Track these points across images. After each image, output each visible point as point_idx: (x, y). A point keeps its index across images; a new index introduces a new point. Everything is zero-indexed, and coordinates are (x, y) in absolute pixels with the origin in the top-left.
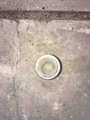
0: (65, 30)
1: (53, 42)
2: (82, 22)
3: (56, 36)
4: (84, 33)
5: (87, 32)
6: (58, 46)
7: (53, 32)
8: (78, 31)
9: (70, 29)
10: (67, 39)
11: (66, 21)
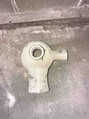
1: (19, 41)
2: (33, 27)
3: (20, 37)
5: (37, 33)
6: (22, 42)
7: (18, 35)
8: (32, 33)
9: (27, 32)
10: (26, 38)
11: (24, 28)
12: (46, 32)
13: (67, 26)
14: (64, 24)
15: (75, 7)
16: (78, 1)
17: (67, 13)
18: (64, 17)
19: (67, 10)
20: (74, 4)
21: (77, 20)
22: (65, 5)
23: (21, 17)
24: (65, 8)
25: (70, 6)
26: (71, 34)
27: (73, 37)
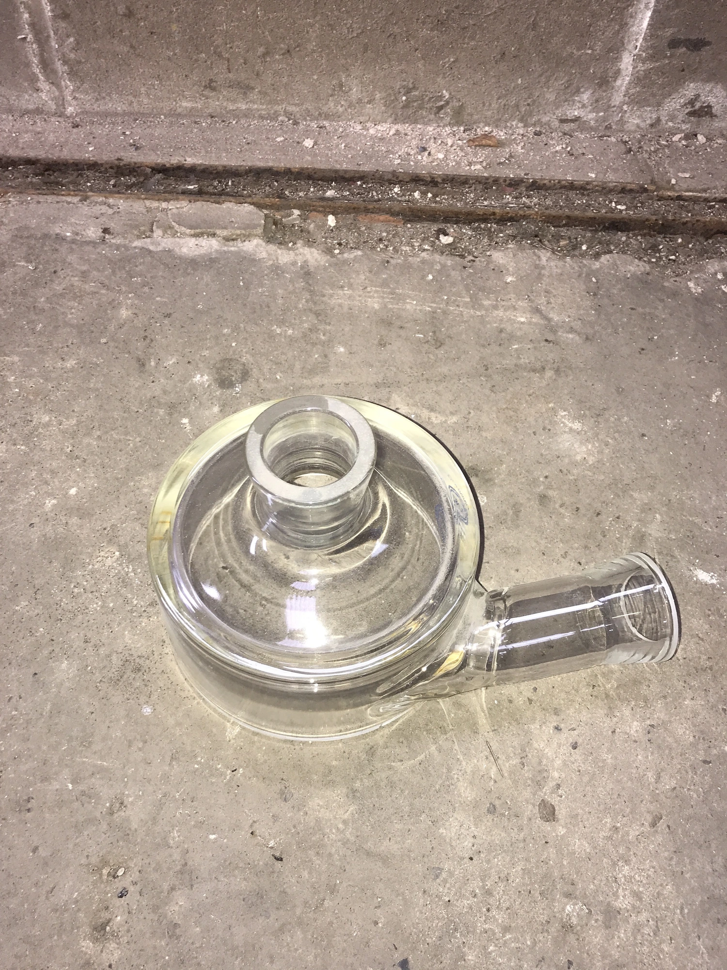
0: (60, 239)
2: (164, 205)
4: (169, 251)
5: (185, 250)
8: (137, 243)
9: (93, 232)
10: (60, 273)
11: (76, 199)
12: (284, 257)
13: (508, 241)
14: (483, 226)
15: (597, 101)
16: (617, 27)
17: (519, 148)
18: (485, 168)
19: (521, 132)
20: (580, 53)
21: (619, 207)
22: (493, 67)
23: (80, 133)
24: (498, 99)
25: (542, 87)
26: (542, 301)
27: (562, 327)
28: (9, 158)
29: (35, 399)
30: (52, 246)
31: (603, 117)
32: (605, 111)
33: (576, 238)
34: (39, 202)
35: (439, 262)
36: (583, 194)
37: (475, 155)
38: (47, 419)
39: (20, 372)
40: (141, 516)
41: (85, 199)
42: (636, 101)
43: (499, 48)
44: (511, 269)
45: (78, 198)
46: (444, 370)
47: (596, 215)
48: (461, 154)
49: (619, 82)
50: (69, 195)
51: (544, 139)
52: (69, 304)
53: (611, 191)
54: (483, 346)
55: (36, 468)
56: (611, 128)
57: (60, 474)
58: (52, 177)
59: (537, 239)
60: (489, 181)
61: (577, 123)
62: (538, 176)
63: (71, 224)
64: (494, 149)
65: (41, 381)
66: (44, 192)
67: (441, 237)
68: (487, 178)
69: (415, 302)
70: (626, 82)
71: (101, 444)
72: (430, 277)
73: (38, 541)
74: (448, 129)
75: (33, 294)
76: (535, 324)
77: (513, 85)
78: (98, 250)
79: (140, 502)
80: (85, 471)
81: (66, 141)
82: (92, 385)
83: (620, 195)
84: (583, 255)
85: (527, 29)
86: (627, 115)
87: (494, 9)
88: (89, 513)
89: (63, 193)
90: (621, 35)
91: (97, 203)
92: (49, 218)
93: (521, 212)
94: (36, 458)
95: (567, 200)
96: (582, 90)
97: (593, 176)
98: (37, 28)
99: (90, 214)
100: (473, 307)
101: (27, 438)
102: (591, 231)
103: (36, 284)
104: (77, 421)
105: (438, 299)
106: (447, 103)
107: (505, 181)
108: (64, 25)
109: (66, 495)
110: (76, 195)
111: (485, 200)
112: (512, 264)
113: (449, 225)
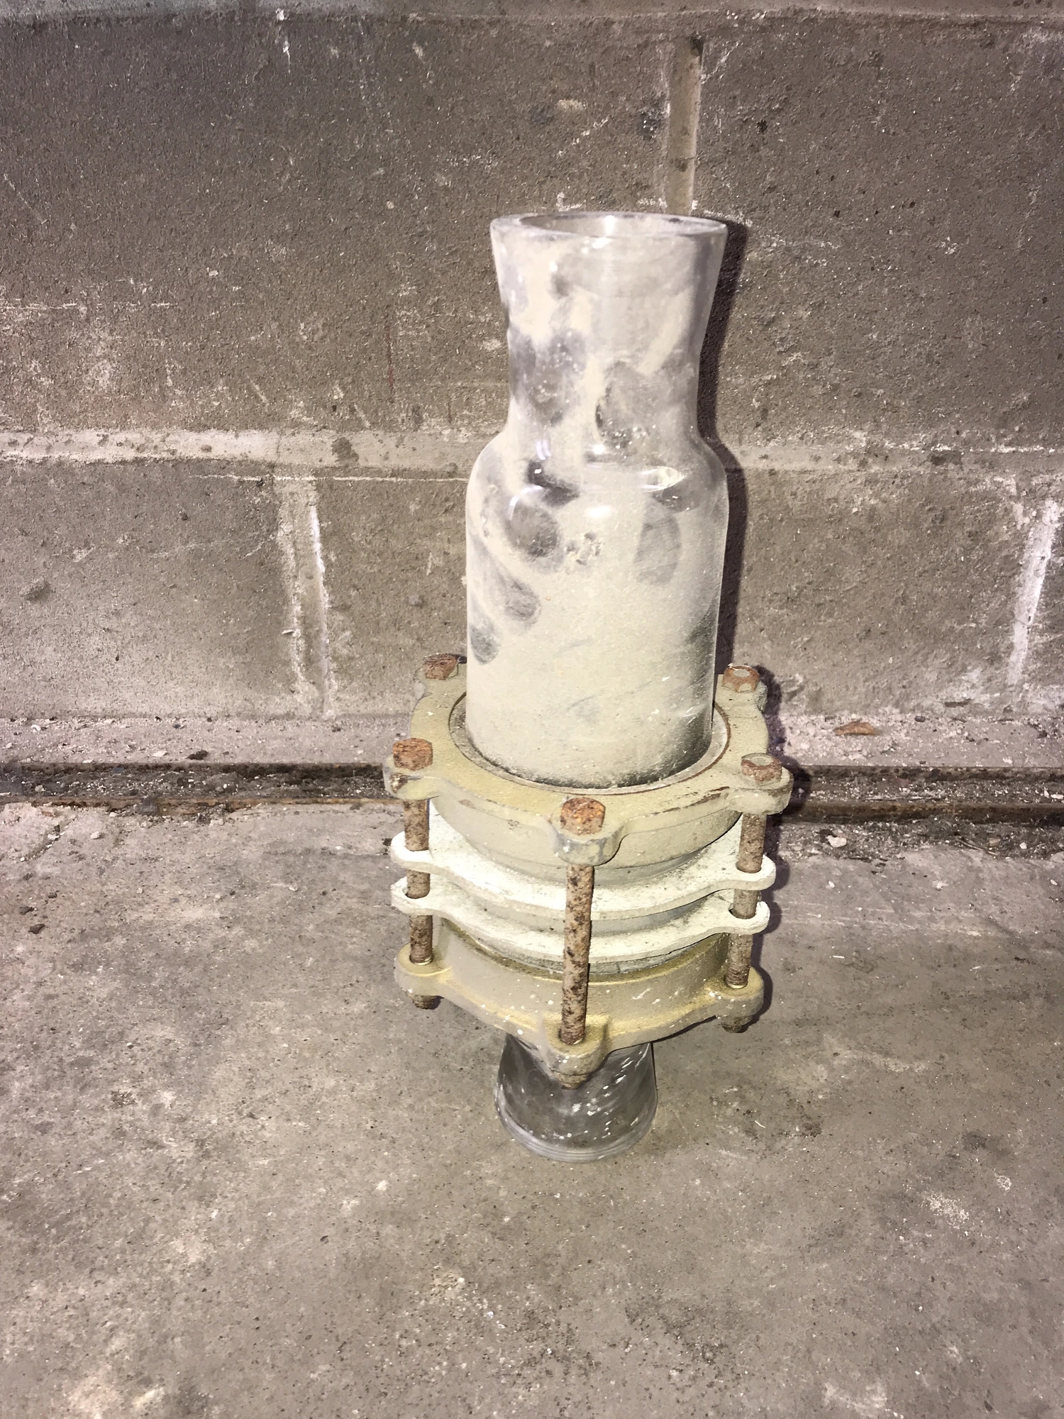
0: (327, 853)
1: (217, 915)
3: (254, 886)
6: (251, 933)
7: (236, 864)
9: (370, 846)
10: (332, 894)
11: (346, 808)
13: (919, 841)
14: (880, 825)
15: (989, 680)
16: (1003, 598)
17: (903, 735)
18: (867, 757)
19: (899, 718)
20: (962, 627)
21: (1054, 796)
22: (857, 646)
23: (344, 737)
24: (865, 681)
25: (918, 666)
26: (993, 910)
27: (1032, 942)
28: (257, 765)
29: (313, 1056)
30: (317, 863)
31: (999, 698)
32: (1002, 691)
33: (1009, 836)
34: (297, 813)
35: (837, 867)
36: (1002, 784)
37: (849, 744)
38: (333, 1083)
39: (288, 1020)
40: (488, 1220)
41: (358, 806)
42: (1041, 679)
43: (863, 625)
44: (937, 873)
45: (350, 806)
46: (889, 999)
47: (1029, 806)
48: (830, 744)
49: (1013, 658)
50: (337, 802)
51: (930, 725)
52: (348, 931)
53: (1037, 778)
54: (932, 968)
55: (323, 1153)
56: (1011, 711)
57: (360, 1161)
58: (311, 785)
59: (957, 837)
60: (878, 771)
61: (968, 706)
62: (938, 764)
63: (342, 836)
64: (871, 737)
65: (319, 1032)
66: (304, 801)
67: (830, 838)
68: (873, 769)
69: (820, 916)
70: (1023, 657)
71: (414, 1115)
72: (832, 885)
73: (337, 1264)
74: (805, 719)
75: (297, 921)
76: (996, 939)
77: (883, 665)
78: (380, 865)
79: (485, 1200)
80: (395, 1155)
81: (327, 745)
82: (391, 1036)
83: (1050, 784)
84: (1025, 855)
85: (896, 602)
86: (1029, 695)
87: (855, 584)
88: (409, 1219)
89: (329, 800)
90: (1009, 606)
91: (373, 810)
92: (311, 831)
93: (930, 805)
94: (322, 1139)
95: (983, 791)
96: (969, 668)
97: (1010, 762)
98: (308, 623)
99: (365, 823)
100: (901, 919)
101: (306, 1111)
102: (1026, 826)
103: (300, 909)
104: (377, 1084)
105: (849, 912)
106: (802, 688)
107: (897, 771)
108: (341, 618)
109: (371, 1192)
110: (345, 803)
111: (876, 794)
112: (936, 866)
113: (834, 825)
